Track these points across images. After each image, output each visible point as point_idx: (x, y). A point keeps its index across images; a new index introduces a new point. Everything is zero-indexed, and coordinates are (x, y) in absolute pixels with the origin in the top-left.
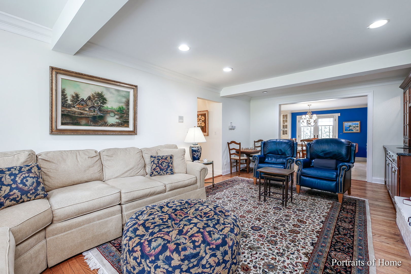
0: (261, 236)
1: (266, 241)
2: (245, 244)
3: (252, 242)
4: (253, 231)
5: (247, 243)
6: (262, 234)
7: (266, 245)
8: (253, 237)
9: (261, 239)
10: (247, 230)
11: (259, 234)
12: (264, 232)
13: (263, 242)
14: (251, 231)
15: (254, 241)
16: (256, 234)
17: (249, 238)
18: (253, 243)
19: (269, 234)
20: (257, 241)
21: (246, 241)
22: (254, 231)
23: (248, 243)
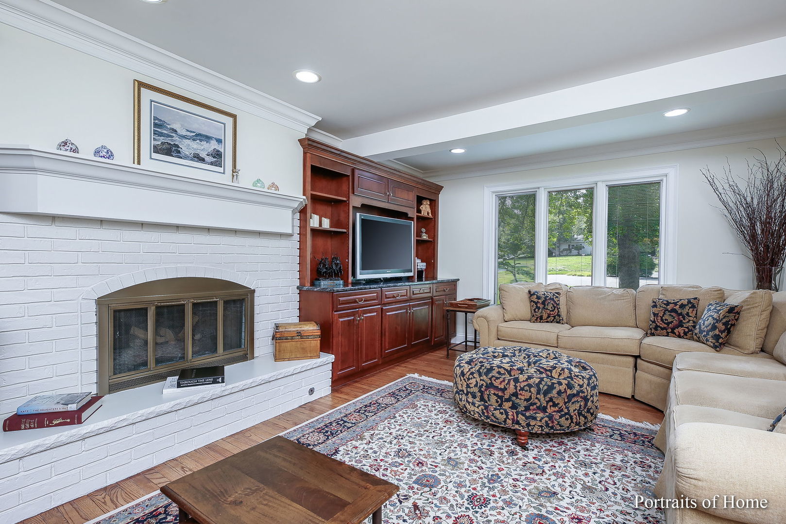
0: (421, 463)
1: (414, 455)
2: (450, 448)
3: (439, 452)
4: (436, 474)
5: (448, 449)
6: (417, 468)
7: (416, 448)
8: (436, 461)
9: (421, 458)
10: (447, 474)
11: (424, 468)
12: (413, 473)
13: (420, 453)
14: (440, 475)
15: (436, 453)
16: (429, 466)
17: (444, 458)
18: (437, 451)
19: (402, 470)
20: (430, 455)
21: (449, 453)
22: (434, 474)
23: (446, 450)
